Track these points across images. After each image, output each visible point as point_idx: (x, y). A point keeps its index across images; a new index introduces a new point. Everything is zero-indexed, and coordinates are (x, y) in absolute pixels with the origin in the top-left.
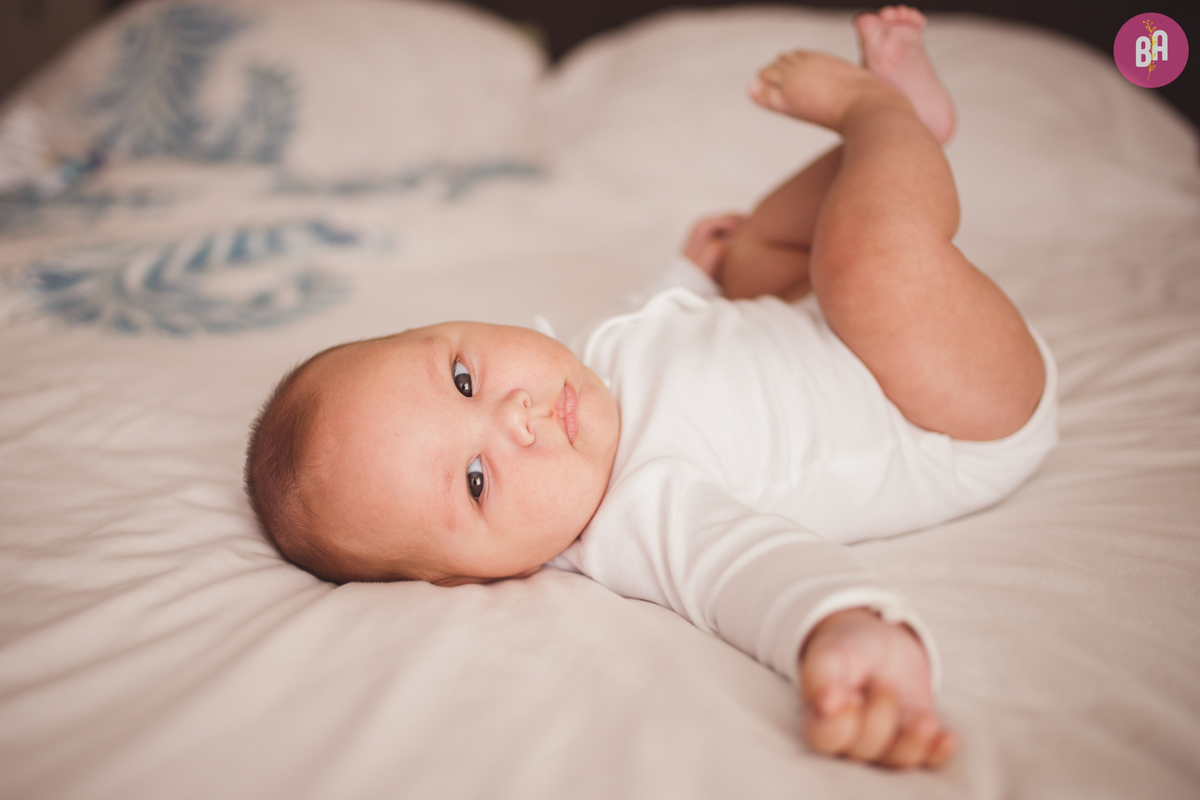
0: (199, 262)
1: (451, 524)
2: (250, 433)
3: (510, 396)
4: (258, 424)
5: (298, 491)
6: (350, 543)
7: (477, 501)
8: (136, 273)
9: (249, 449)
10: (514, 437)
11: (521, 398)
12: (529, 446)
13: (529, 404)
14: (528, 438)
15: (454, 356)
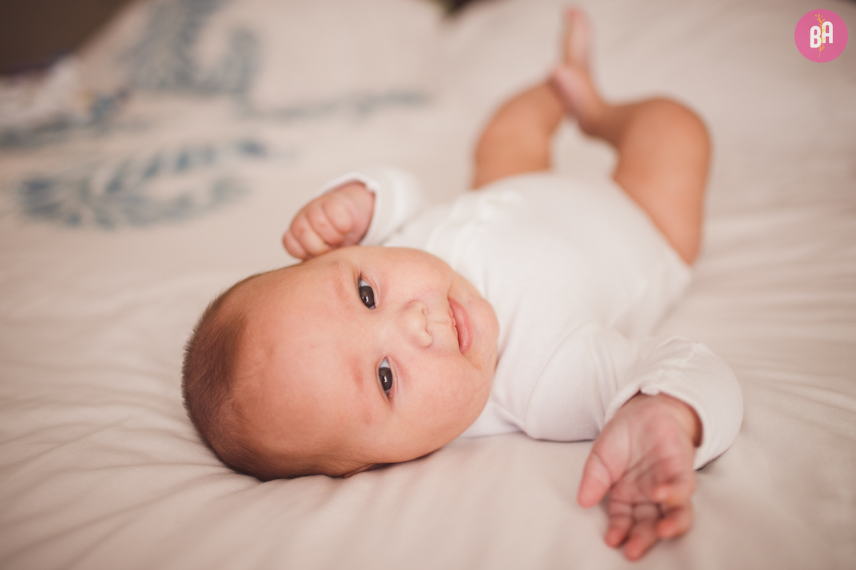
0: (152, 170)
1: (367, 419)
2: (185, 354)
3: (409, 306)
4: (190, 346)
5: (231, 401)
6: (278, 442)
7: (388, 395)
8: (100, 180)
9: (184, 367)
10: (415, 341)
11: (419, 306)
12: (428, 347)
13: (426, 312)
14: (426, 339)
15: (357, 276)
